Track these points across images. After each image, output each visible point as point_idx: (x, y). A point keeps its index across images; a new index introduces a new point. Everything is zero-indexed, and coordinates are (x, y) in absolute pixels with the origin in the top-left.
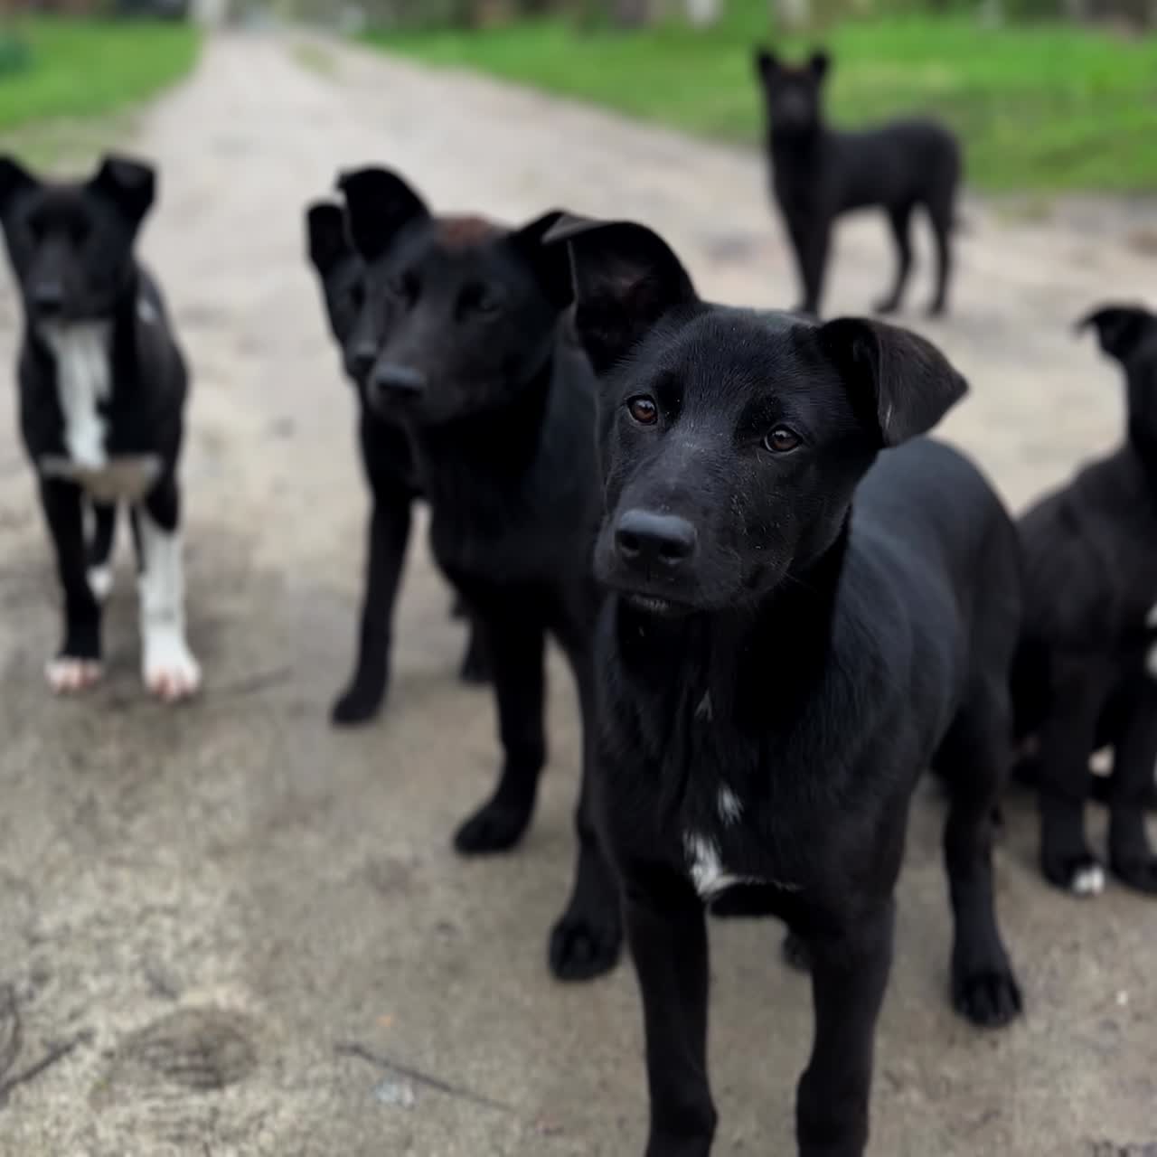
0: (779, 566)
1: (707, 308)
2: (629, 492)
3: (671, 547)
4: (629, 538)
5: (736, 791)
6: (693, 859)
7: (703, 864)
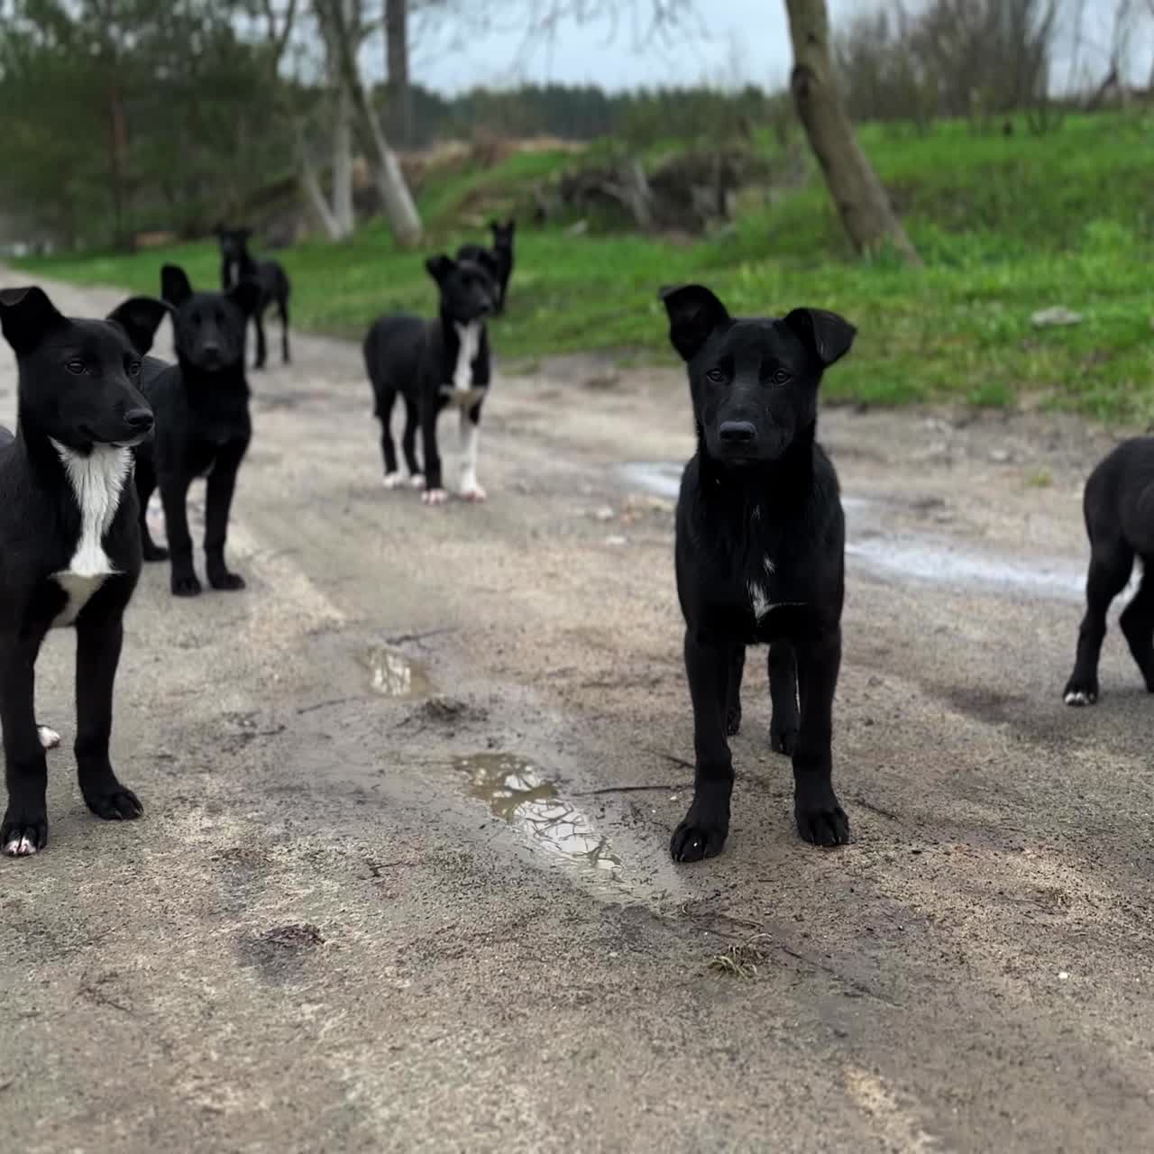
0: (789, 436)
1: (735, 321)
2: (719, 415)
3: (745, 434)
4: (727, 434)
5: (771, 558)
6: (752, 598)
7: (758, 599)
